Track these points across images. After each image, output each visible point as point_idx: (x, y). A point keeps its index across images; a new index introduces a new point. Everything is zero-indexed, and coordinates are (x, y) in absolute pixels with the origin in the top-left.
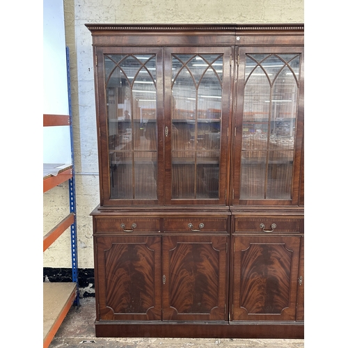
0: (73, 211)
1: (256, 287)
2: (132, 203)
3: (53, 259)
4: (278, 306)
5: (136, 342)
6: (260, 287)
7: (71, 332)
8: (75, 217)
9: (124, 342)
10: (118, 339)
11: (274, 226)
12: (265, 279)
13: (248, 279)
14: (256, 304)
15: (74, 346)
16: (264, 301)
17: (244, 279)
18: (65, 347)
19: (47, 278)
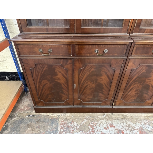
1: (134, 90)
2: (47, 30)
3: (7, 68)
4: (144, 99)
6: (136, 91)
7: (22, 109)
8: (10, 42)
9: (52, 115)
10: (48, 114)
12: (142, 86)
13: (131, 86)
14: (131, 98)
15: (23, 119)
16: (137, 97)
17: (128, 86)
18: (18, 119)
19: (7, 77)
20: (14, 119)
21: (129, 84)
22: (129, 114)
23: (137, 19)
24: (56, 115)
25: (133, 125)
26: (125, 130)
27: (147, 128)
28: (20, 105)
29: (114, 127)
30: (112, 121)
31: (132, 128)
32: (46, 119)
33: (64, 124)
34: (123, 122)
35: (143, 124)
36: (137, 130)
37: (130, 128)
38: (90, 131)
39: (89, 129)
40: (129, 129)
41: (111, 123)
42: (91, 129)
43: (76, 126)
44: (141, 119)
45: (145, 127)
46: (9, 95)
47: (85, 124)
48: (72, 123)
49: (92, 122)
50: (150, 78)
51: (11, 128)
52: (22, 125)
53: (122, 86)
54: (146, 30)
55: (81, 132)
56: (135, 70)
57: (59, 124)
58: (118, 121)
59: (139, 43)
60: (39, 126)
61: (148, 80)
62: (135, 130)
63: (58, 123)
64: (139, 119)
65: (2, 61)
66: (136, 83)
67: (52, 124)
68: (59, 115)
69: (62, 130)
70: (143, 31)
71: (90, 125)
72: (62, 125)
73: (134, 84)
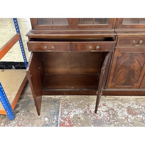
0: (18, 32)
2: (52, 27)
3: (14, 58)
4: (132, 83)
5: (60, 98)
6: (124, 74)
7: (28, 93)
8: (20, 36)
9: (54, 97)
10: (51, 96)
11: (141, 42)
12: (128, 71)
13: (119, 71)
14: (121, 82)
15: (30, 100)
16: (125, 81)
17: (117, 70)
18: (26, 100)
19: (13, 67)
20: (23, 100)
21: (117, 69)
22: (120, 96)
23: (119, 18)
24: (57, 97)
25: (123, 105)
26: (115, 108)
27: (134, 107)
28: (26, 90)
29: (106, 106)
30: (105, 102)
31: (122, 107)
32: (49, 100)
33: (65, 104)
34: (114, 103)
35: (131, 104)
36: (126, 108)
37: (120, 107)
38: (85, 108)
39: (85, 107)
40: (118, 107)
41: (103, 103)
42: (87, 107)
43: (74, 105)
44: (130, 100)
45: (133, 106)
46: (18, 81)
47: (82, 104)
48: (71, 103)
49: (88, 102)
50: (134, 64)
51: (21, 107)
52: (30, 104)
53: (111, 71)
54: (127, 26)
55: (78, 109)
56: (120, 57)
57: (61, 103)
58: (110, 102)
59: (121, 36)
60: (44, 105)
61: (133, 65)
62: (124, 108)
63: (59, 103)
64: (128, 100)
65: (10, 52)
66: (123, 68)
67: (55, 103)
68: (60, 97)
69: (63, 108)
70: (125, 27)
71: (86, 104)
72: (63, 104)
73: (122, 69)
